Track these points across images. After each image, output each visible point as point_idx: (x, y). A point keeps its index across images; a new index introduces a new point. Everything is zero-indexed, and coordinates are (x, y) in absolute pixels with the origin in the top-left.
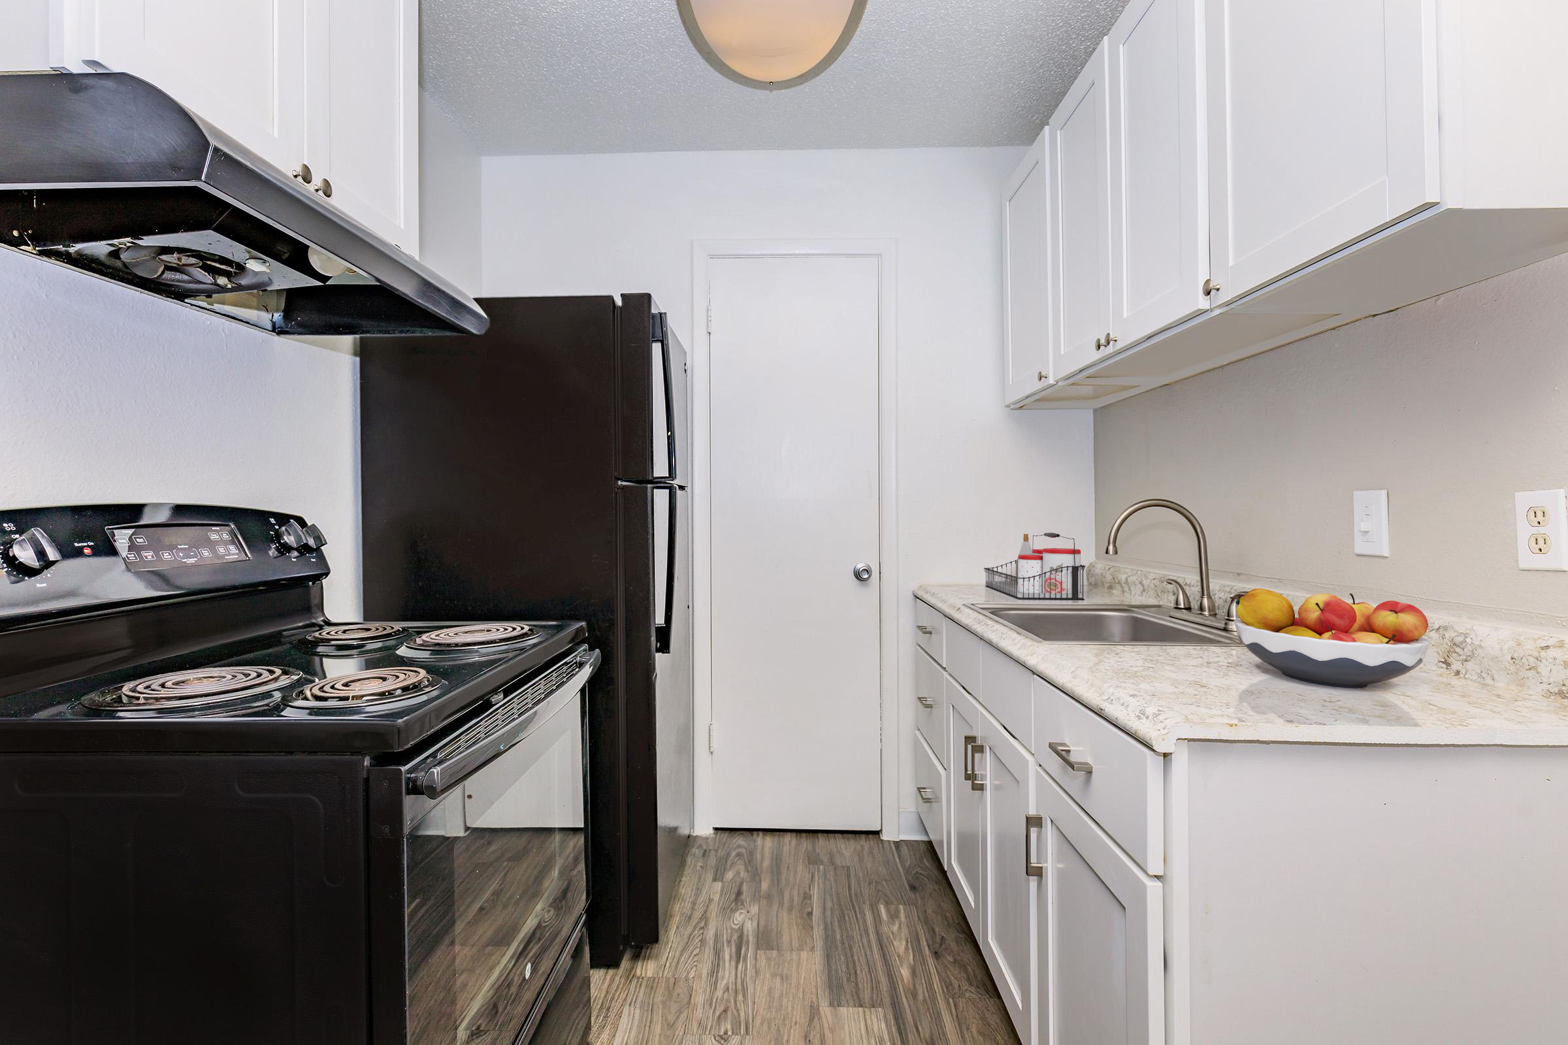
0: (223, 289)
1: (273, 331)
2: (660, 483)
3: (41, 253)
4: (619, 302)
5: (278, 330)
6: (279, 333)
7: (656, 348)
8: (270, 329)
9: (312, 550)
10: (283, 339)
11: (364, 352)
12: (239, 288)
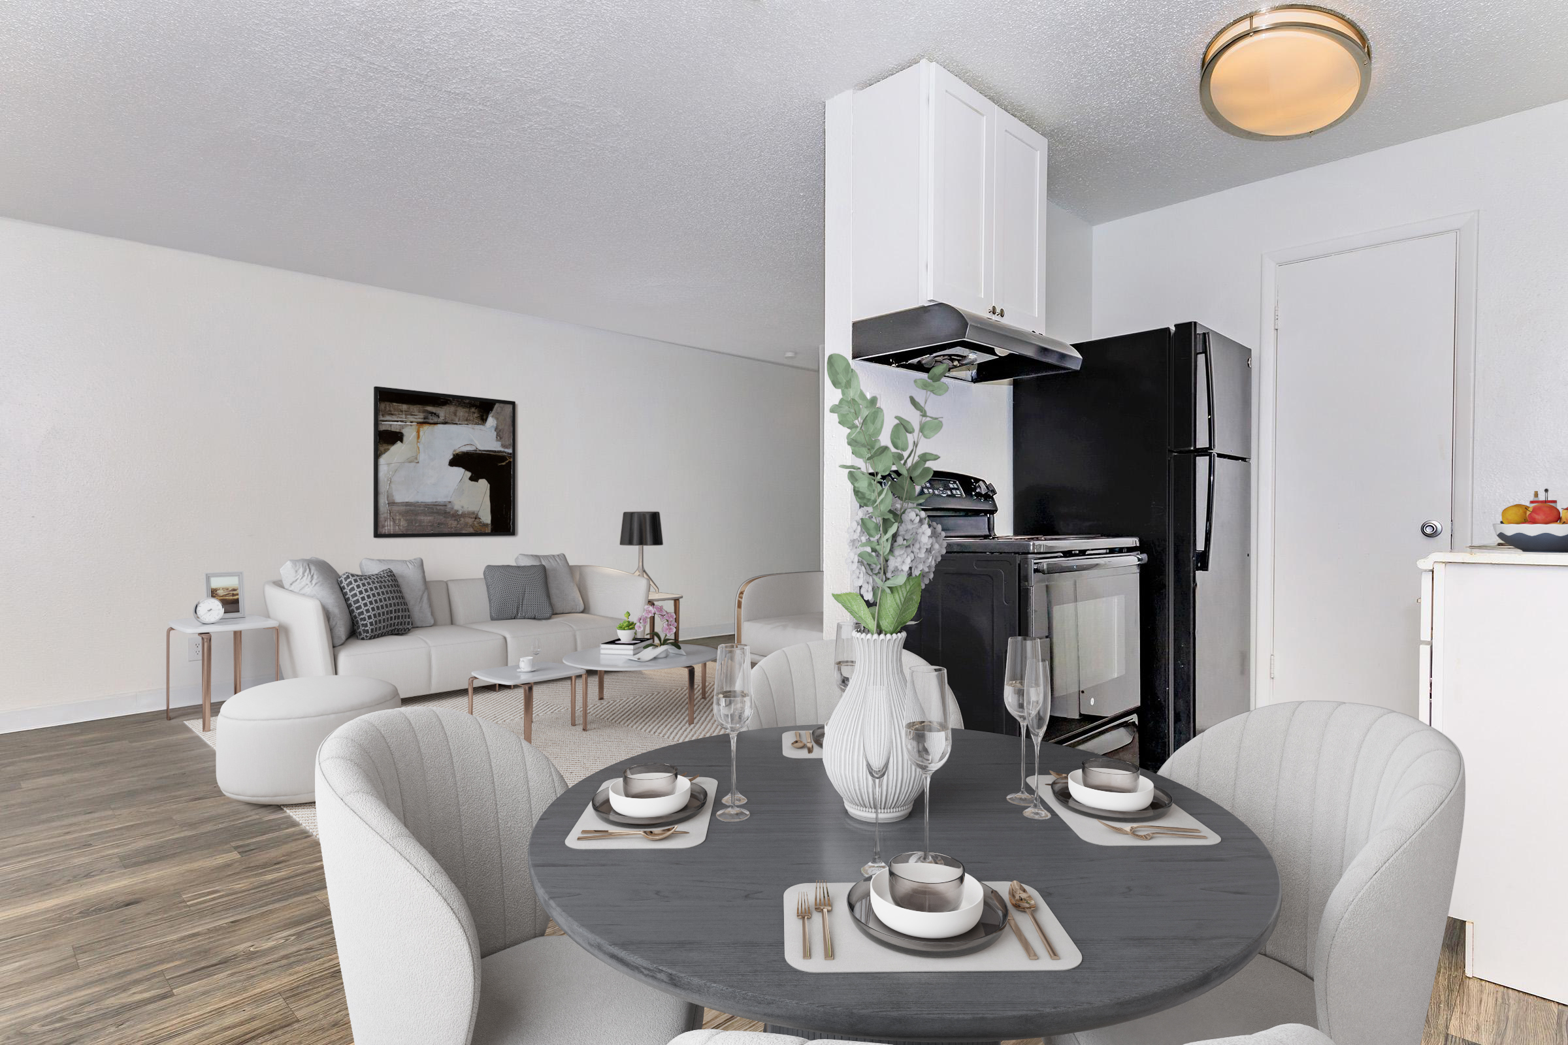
0: (955, 367)
1: (972, 381)
2: (1205, 452)
3: (897, 367)
4: (1173, 329)
5: (974, 381)
6: (974, 383)
7: (1201, 359)
8: (970, 380)
9: (989, 496)
10: (977, 384)
11: (1016, 385)
12: (963, 365)
